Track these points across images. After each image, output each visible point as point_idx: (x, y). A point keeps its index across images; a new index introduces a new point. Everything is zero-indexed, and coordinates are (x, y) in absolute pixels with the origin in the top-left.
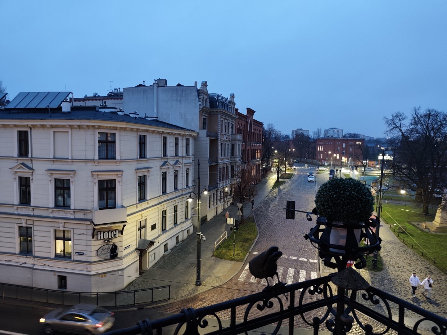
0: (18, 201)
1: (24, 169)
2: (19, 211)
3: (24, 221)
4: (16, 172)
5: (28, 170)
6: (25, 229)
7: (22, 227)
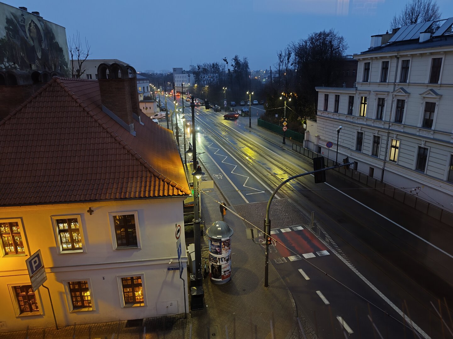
0: (421, 124)
1: (432, 94)
2: (421, 133)
3: (423, 143)
4: (424, 97)
5: (435, 96)
6: (423, 150)
7: (421, 147)
